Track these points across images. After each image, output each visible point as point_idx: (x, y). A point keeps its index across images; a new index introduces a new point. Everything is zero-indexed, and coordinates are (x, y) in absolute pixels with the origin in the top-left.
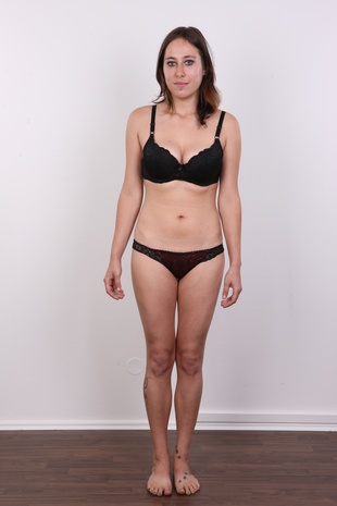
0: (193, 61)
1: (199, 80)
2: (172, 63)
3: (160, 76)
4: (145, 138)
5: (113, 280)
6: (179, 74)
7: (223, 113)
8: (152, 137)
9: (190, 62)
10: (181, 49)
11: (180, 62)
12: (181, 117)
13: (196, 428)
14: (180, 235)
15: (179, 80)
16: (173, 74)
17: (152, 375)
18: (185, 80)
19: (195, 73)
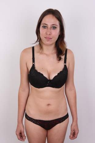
0: (56, 28)
1: (57, 37)
2: (45, 27)
3: (38, 32)
4: (30, 66)
5: (21, 133)
6: (48, 33)
8: (33, 66)
9: (54, 28)
12: (47, 55)
14: (48, 113)
15: (48, 36)
16: (45, 32)
18: (51, 36)
19: (56, 33)
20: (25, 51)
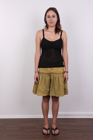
0: (55, 17)
1: (56, 22)
2: (49, 17)
4: (42, 38)
6: (51, 20)
7: (62, 31)
9: (54, 17)
10: (51, 13)
11: (51, 16)
12: (51, 32)
13: (57, 118)
15: (51, 22)
16: (49, 20)
17: (44, 102)
18: (53, 21)
19: (55, 20)
20: (39, 32)
